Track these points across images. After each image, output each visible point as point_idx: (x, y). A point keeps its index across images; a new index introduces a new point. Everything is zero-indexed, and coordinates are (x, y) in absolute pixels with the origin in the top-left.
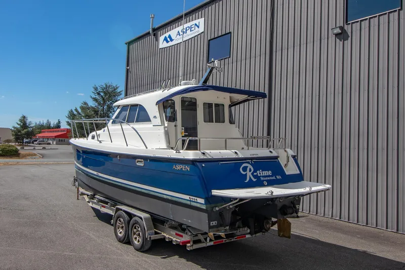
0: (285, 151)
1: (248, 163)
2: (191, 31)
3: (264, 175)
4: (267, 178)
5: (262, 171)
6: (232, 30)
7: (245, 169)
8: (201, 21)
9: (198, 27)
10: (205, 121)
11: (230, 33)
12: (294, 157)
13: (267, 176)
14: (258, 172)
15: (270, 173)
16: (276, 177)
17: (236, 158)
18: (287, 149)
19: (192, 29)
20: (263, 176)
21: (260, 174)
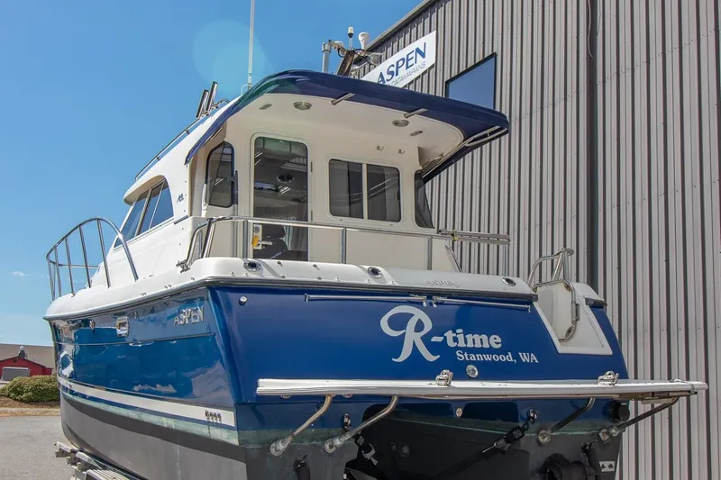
0: (568, 287)
1: (418, 304)
2: (407, 67)
3: (470, 345)
4: (480, 357)
5: (465, 333)
6: (497, 49)
7: (399, 322)
8: (429, 41)
9: (423, 55)
10: (334, 213)
11: (494, 55)
12: (597, 307)
13: (482, 351)
14: (449, 335)
15: (495, 341)
16: (516, 356)
17: (374, 287)
18: (574, 284)
19: (410, 63)
20: (465, 350)
21: (455, 340)
